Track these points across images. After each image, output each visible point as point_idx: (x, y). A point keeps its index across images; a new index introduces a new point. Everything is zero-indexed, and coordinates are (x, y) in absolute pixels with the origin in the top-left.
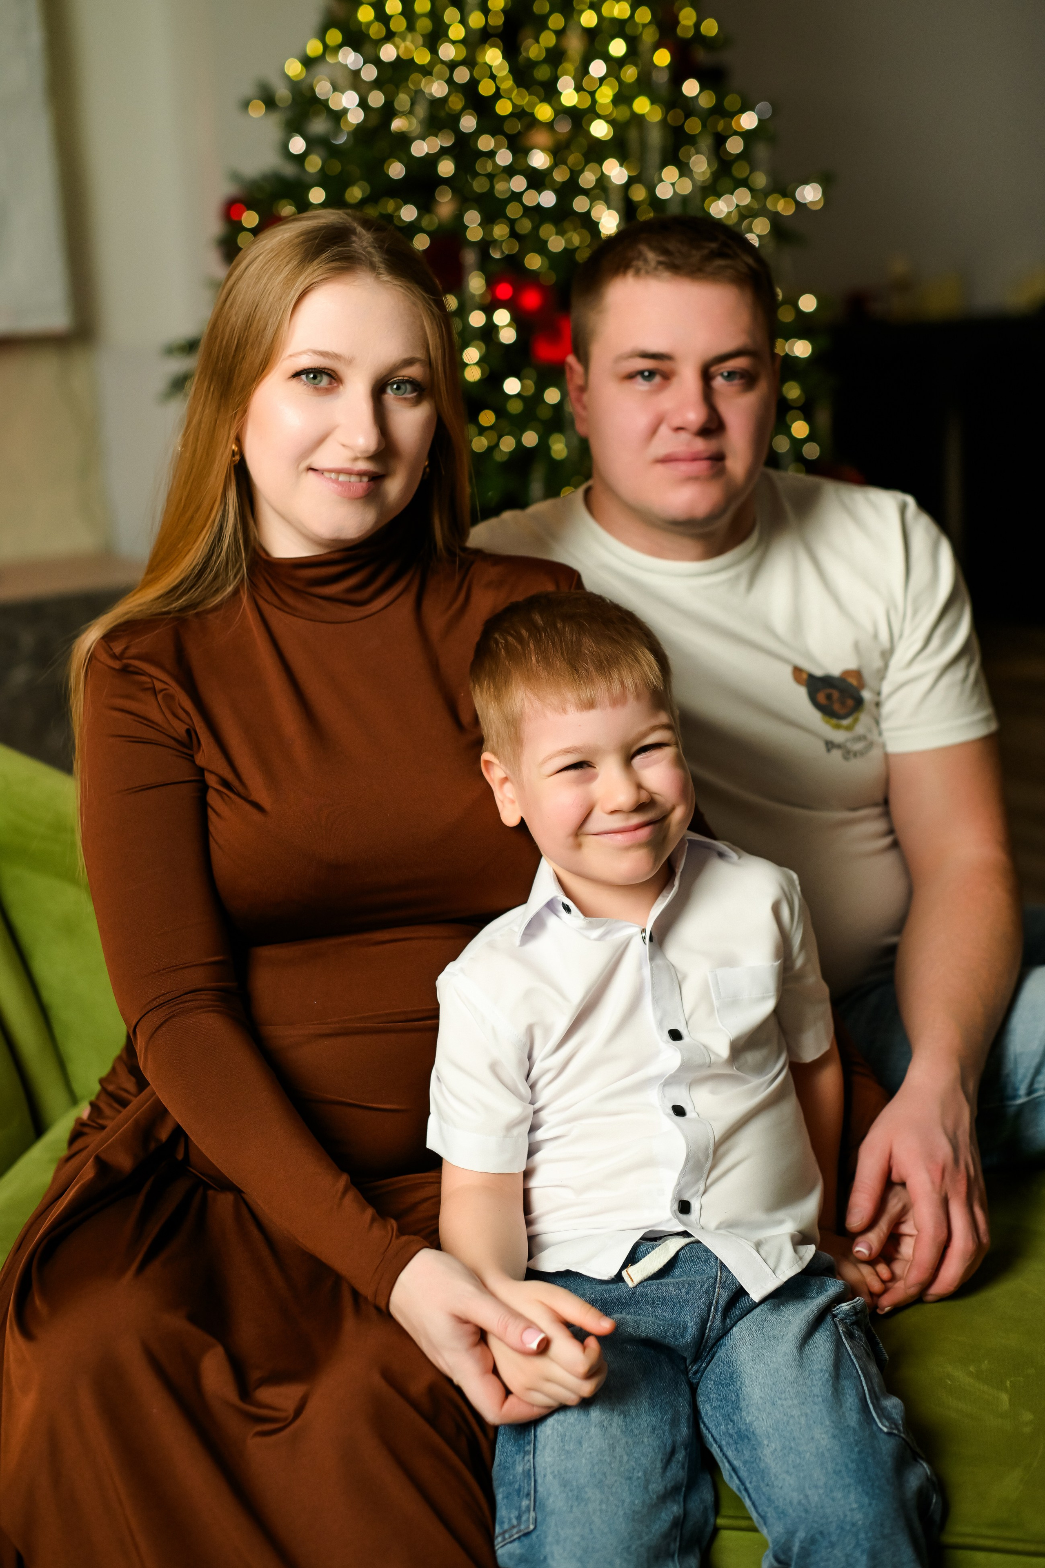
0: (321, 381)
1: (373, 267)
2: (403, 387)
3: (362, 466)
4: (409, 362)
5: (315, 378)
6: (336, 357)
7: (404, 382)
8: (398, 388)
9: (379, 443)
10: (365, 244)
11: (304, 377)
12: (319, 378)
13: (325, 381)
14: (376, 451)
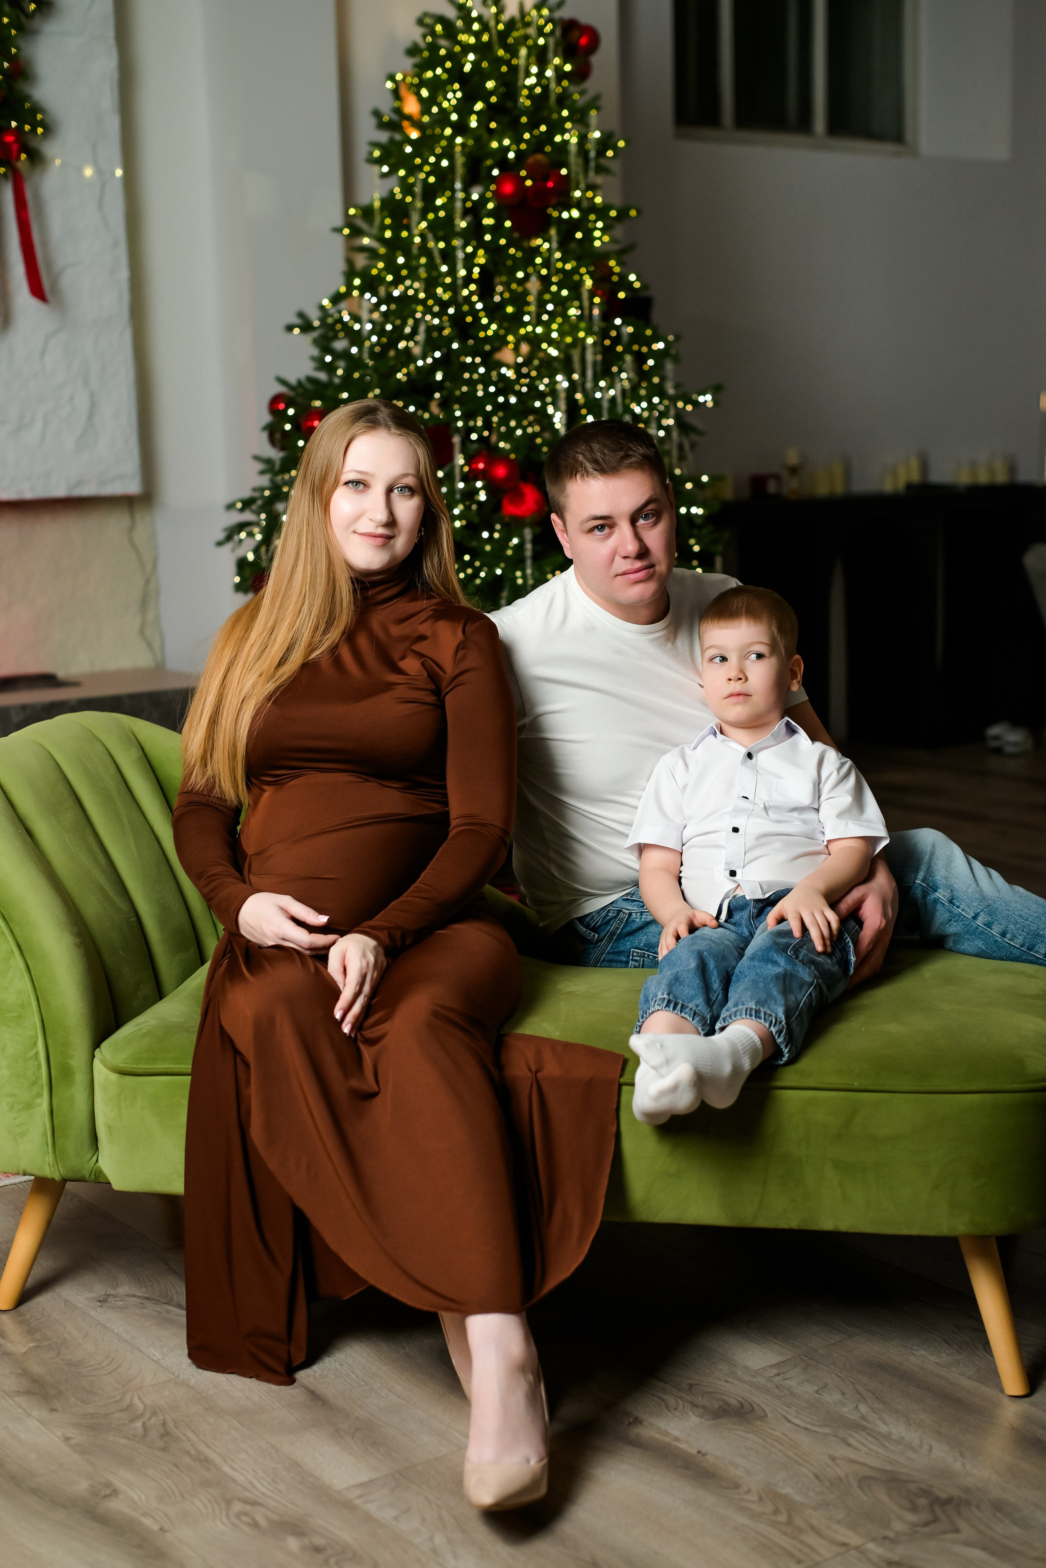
0: (359, 487)
1: (388, 427)
2: (403, 489)
3: (381, 531)
4: (405, 475)
5: (356, 485)
6: (366, 473)
7: (405, 487)
8: (401, 490)
9: (389, 518)
10: (384, 415)
11: (350, 485)
12: (358, 485)
13: (362, 486)
14: (387, 522)
